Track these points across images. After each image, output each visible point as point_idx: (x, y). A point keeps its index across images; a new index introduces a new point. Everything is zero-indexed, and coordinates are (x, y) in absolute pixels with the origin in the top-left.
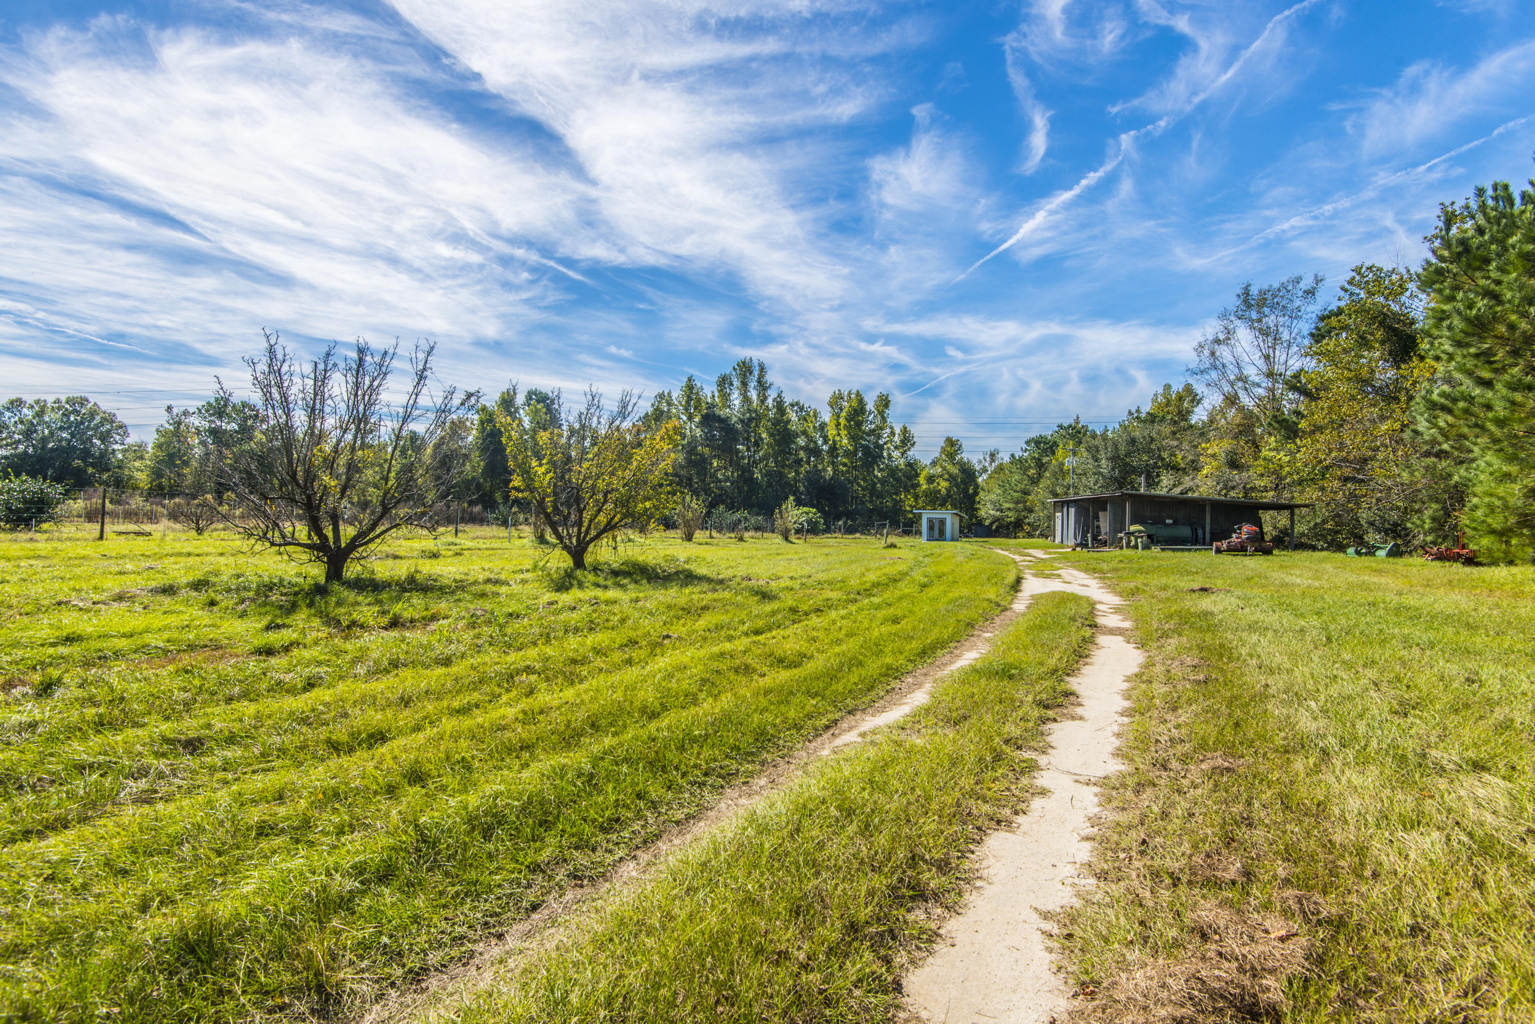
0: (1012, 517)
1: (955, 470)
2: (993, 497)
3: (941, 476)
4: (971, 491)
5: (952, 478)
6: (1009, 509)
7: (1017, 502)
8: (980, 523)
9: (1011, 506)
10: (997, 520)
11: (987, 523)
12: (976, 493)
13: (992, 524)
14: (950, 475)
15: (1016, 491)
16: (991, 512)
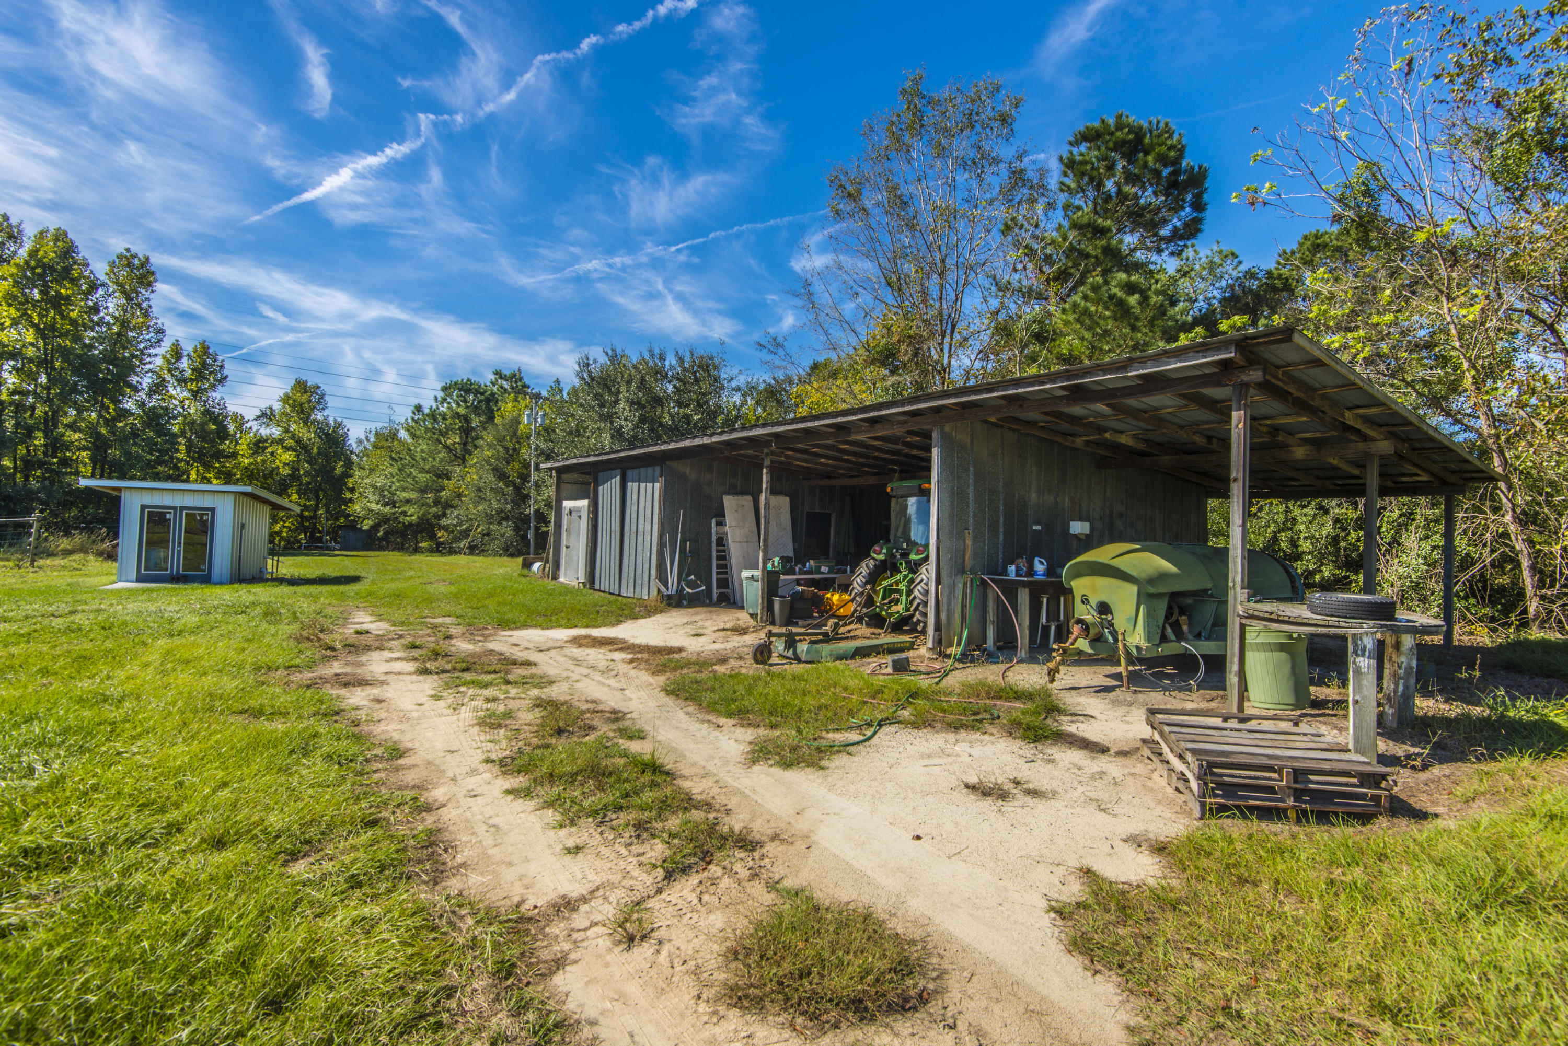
0: (413, 514)
1: (307, 435)
2: (380, 481)
3: (280, 441)
4: (338, 470)
5: (301, 447)
6: (408, 501)
7: (423, 491)
8: (352, 526)
9: (413, 495)
10: (386, 520)
11: (366, 525)
12: (346, 475)
13: (375, 527)
14: (299, 442)
15: (423, 471)
16: (374, 506)
